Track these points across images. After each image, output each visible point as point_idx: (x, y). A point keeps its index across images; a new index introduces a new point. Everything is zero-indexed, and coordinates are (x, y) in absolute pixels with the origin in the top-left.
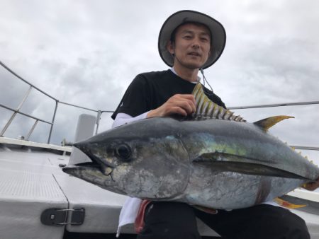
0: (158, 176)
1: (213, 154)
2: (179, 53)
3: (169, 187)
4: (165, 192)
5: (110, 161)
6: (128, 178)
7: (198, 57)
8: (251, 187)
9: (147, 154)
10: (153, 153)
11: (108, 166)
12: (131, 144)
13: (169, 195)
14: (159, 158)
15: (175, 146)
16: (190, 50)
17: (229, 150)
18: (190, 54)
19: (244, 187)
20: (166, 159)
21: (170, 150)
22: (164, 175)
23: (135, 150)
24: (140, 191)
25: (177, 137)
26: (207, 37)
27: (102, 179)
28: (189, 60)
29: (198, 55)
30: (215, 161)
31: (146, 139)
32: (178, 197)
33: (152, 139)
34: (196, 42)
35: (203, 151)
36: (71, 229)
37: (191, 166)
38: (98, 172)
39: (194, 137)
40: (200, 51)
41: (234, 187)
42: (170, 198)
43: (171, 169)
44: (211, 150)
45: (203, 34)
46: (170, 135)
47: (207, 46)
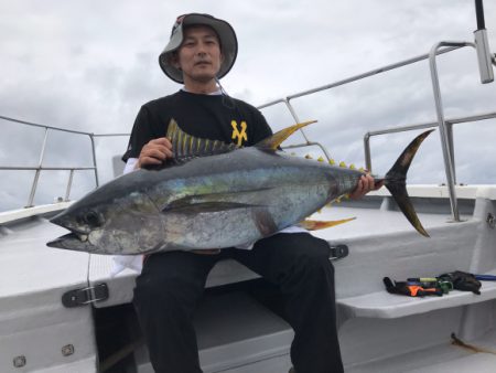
0: (132, 233)
1: (183, 199)
2: (186, 66)
3: (147, 239)
4: (146, 246)
5: (82, 229)
6: (104, 240)
7: (208, 66)
8: (242, 221)
9: (114, 215)
10: (119, 214)
11: (83, 233)
12: (96, 210)
13: (151, 247)
14: (126, 217)
15: (139, 201)
16: (197, 59)
17: (202, 191)
18: (199, 63)
19: (233, 222)
20: (134, 216)
21: (135, 207)
22: (137, 231)
23: (102, 215)
24: (121, 249)
25: (141, 191)
26: (213, 39)
27: (82, 246)
28: (199, 71)
29: (206, 63)
30: (189, 205)
31: (110, 201)
32: (163, 247)
33: (116, 200)
34: (202, 48)
35: (172, 199)
36: (98, 306)
37: (163, 216)
38: (76, 241)
39: (160, 187)
40: (208, 58)
41: (220, 225)
42: (155, 249)
43: (142, 223)
44: (180, 196)
45: (206, 37)
46: (134, 191)
47: (216, 49)
